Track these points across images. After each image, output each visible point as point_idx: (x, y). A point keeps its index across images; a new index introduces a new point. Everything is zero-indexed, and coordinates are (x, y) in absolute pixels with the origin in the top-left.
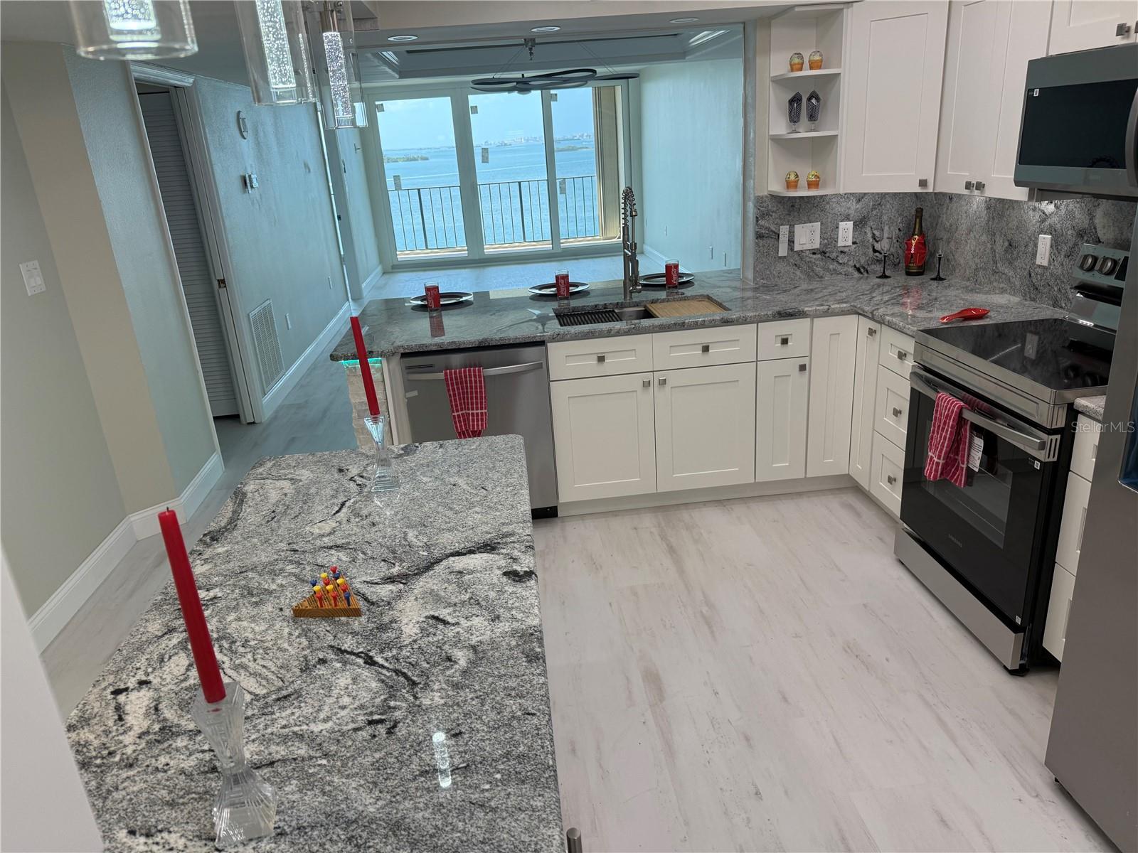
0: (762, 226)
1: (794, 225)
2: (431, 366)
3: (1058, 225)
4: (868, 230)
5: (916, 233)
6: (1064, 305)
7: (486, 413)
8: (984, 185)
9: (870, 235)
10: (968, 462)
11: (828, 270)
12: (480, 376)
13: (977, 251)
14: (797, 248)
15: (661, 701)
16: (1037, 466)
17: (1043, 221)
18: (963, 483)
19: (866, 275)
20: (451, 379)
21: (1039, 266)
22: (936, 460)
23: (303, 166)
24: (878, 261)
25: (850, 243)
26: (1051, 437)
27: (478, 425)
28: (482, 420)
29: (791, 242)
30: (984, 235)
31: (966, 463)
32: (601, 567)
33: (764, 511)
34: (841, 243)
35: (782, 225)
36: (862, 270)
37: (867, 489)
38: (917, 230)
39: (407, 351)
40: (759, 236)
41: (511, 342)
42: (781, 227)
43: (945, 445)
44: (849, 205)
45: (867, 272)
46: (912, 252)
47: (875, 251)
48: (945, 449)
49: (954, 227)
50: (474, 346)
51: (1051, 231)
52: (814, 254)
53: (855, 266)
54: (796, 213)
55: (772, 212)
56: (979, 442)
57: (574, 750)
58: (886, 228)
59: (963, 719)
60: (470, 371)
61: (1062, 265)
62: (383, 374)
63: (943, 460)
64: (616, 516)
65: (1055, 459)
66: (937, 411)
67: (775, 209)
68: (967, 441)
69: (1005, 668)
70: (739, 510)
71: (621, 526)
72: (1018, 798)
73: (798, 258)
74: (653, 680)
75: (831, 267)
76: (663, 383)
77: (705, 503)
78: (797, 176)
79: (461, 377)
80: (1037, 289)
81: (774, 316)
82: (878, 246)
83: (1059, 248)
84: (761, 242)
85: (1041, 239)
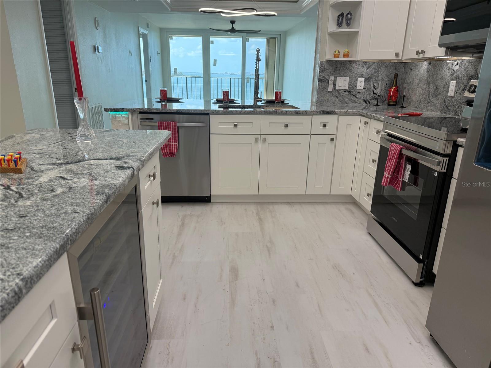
0: (321, 76)
1: (336, 77)
2: (152, 119)
3: (460, 75)
4: (371, 83)
5: (394, 85)
6: (460, 114)
7: (177, 144)
8: (425, 52)
9: (372, 85)
10: (403, 178)
11: (351, 100)
12: (175, 126)
13: (421, 93)
14: (337, 88)
15: (235, 281)
16: (436, 174)
17: (453, 74)
18: (400, 188)
19: (369, 105)
20: (161, 126)
21: (450, 96)
22: (387, 175)
23: (129, 52)
24: (375, 98)
25: (362, 88)
26: (444, 158)
27: (172, 150)
28: (175, 148)
29: (335, 85)
30: (425, 85)
31: (402, 178)
32: (224, 223)
33: (309, 209)
34: (358, 88)
35: (331, 76)
36: (367, 102)
37: (358, 201)
38: (394, 84)
39: (141, 111)
40: (320, 81)
41: (193, 112)
42: (330, 77)
43: (392, 168)
44: (363, 70)
45: (370, 104)
46: (391, 94)
47: (374, 93)
48: (392, 170)
49: (412, 83)
50: (174, 112)
51: (457, 78)
52: (345, 92)
53: (364, 100)
54: (338, 71)
55: (327, 69)
56: (409, 167)
57: (184, 298)
58: (380, 83)
59: (387, 303)
60: (170, 123)
61: (460, 94)
62: (129, 121)
63: (391, 175)
64: (238, 204)
65: (445, 171)
66: (390, 152)
67: (328, 68)
68: (403, 166)
69: (413, 282)
70: (297, 207)
71: (239, 209)
72: (409, 342)
73: (337, 93)
74: (235, 272)
75: (353, 99)
76: (264, 140)
77: (281, 203)
78: (339, 52)
79: (166, 125)
80: (448, 108)
81: (320, 112)
82: (375, 91)
83: (460, 86)
84: (321, 84)
85: (451, 83)
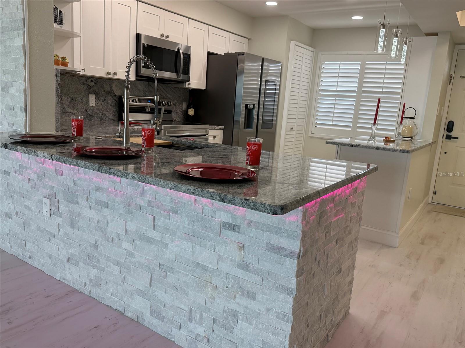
21: (91, 106)
61: (102, 105)
80: (91, 116)
83: (99, 98)
85: (90, 96)
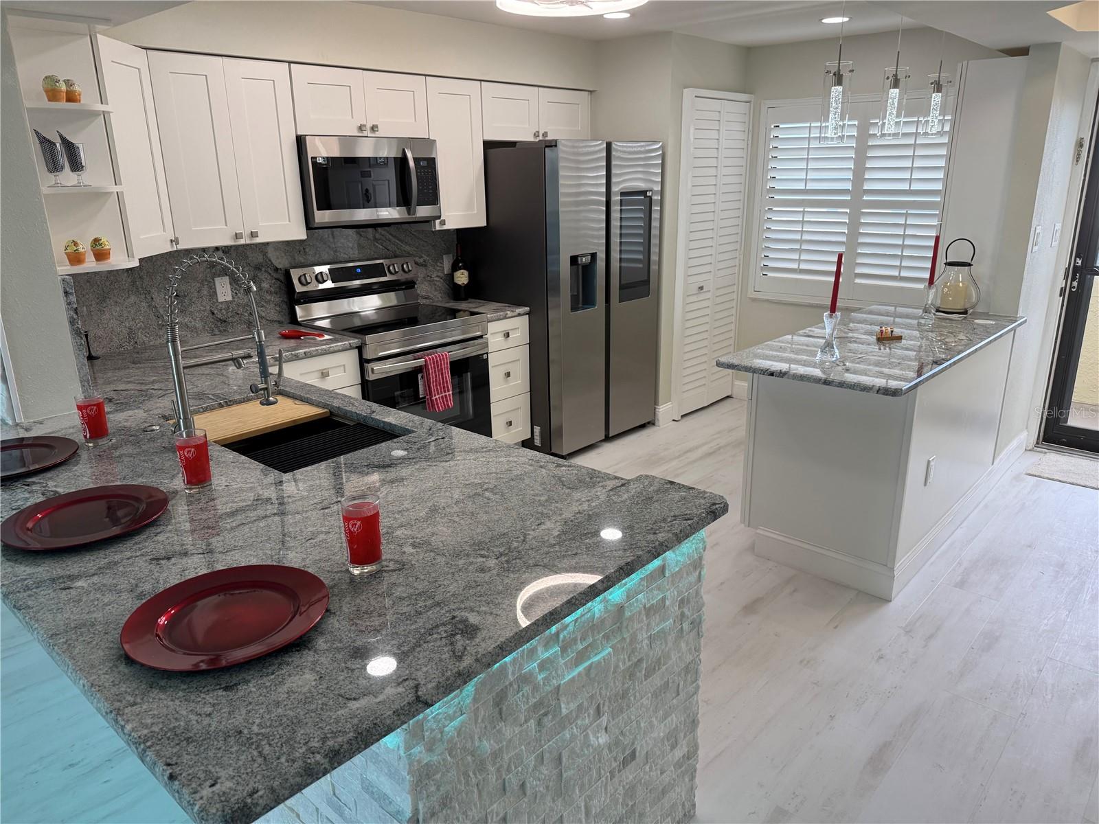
21: (222, 303)
80: (225, 321)
85: (218, 281)
